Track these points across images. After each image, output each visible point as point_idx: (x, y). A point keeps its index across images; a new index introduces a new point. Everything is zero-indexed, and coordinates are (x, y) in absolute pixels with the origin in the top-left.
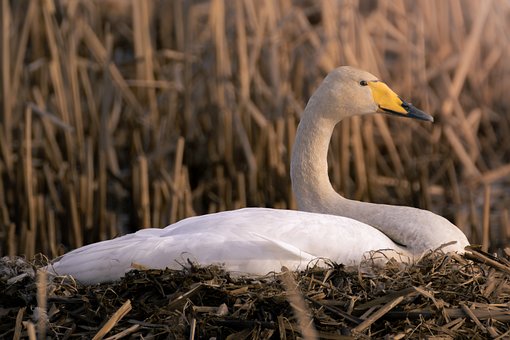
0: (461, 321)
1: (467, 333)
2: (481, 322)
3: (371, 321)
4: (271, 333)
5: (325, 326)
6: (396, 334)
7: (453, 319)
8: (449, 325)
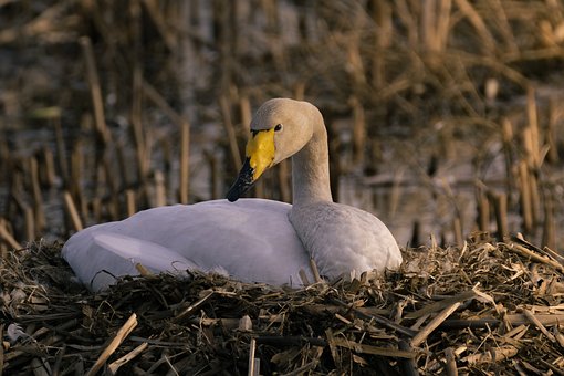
0: (523, 329)
1: (533, 343)
2: (548, 329)
3: (427, 332)
4: (320, 351)
5: (376, 339)
6: (456, 347)
7: (515, 326)
8: (511, 334)
